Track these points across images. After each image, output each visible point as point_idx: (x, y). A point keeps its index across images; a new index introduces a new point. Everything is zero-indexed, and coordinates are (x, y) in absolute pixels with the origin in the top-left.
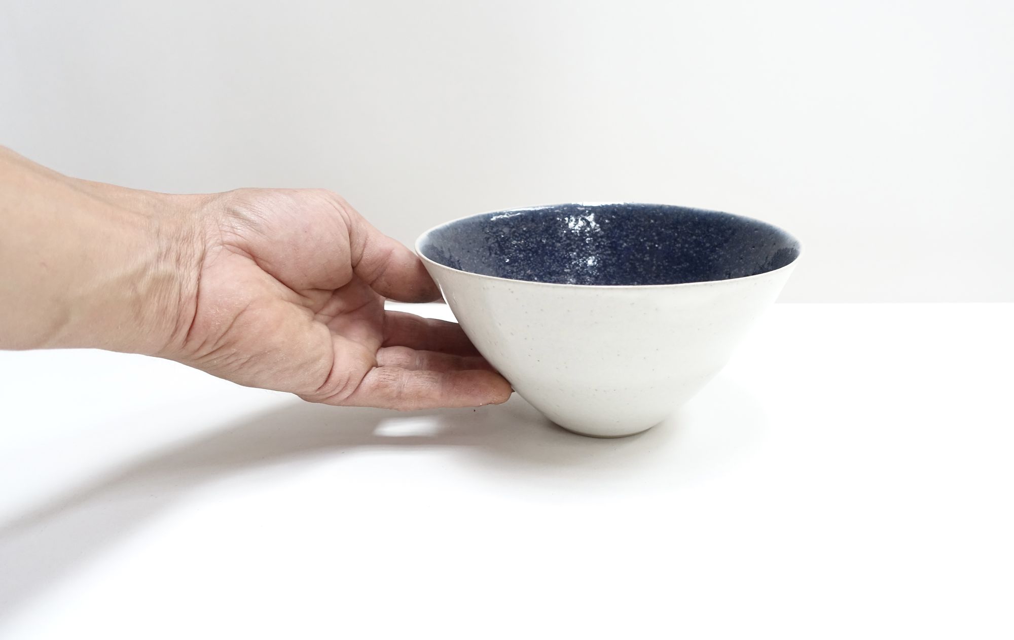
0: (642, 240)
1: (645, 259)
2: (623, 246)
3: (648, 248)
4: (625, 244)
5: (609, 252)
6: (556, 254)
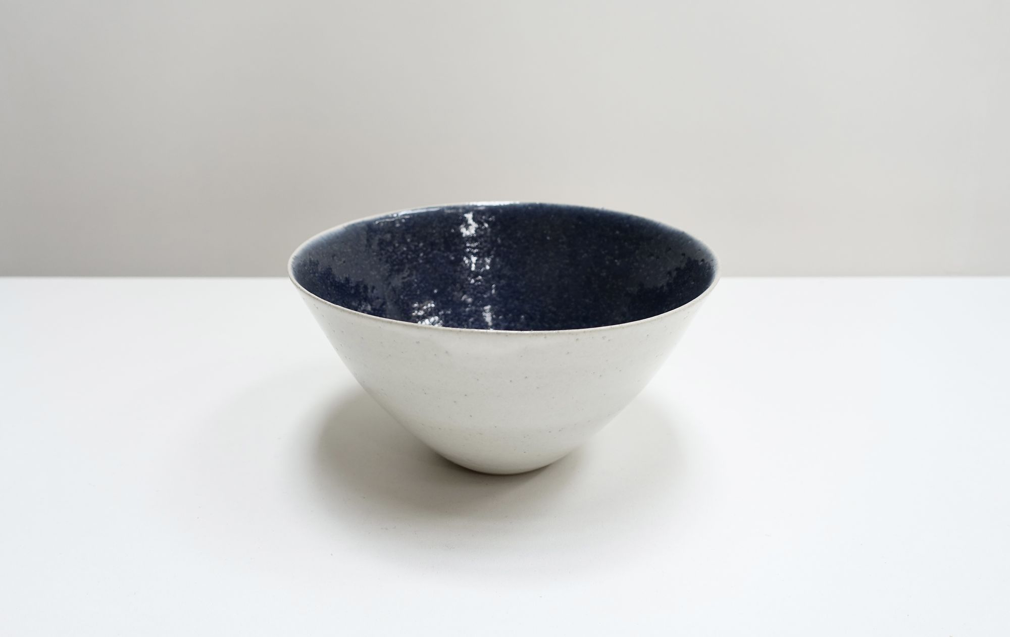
0: (603, 252)
1: (601, 274)
2: (583, 257)
3: (607, 262)
4: (586, 255)
5: (568, 261)
6: (511, 256)
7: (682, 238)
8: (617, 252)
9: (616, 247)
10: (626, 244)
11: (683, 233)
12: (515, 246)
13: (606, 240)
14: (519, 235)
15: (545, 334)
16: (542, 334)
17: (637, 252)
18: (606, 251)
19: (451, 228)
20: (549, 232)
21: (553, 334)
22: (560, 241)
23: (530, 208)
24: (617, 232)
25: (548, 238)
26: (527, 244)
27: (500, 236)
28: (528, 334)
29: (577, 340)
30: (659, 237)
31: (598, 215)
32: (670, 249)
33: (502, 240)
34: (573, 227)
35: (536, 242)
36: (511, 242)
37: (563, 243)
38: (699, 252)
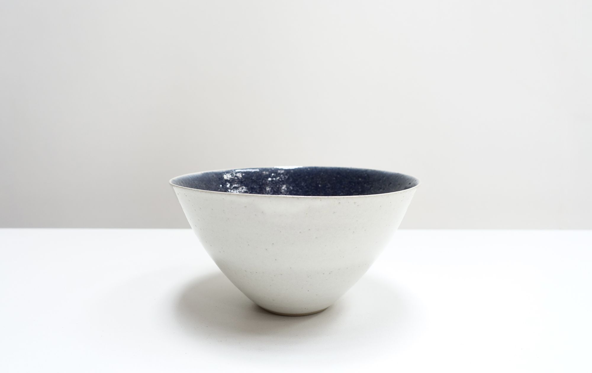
7: (397, 176)
8: (360, 190)
9: (360, 187)
10: (365, 185)
11: (398, 174)
12: (300, 191)
13: (353, 184)
14: (302, 184)
15: (321, 198)
16: (319, 198)
17: (372, 188)
18: (354, 190)
19: (263, 179)
20: (321, 182)
21: (325, 198)
22: (327, 187)
23: (309, 169)
24: (360, 179)
25: (320, 186)
26: (307, 189)
27: (291, 185)
28: (310, 198)
29: (339, 203)
30: (384, 178)
31: (348, 171)
32: (391, 183)
33: (293, 187)
34: (334, 178)
35: (313, 188)
36: (298, 188)
37: (328, 188)
38: (408, 180)
